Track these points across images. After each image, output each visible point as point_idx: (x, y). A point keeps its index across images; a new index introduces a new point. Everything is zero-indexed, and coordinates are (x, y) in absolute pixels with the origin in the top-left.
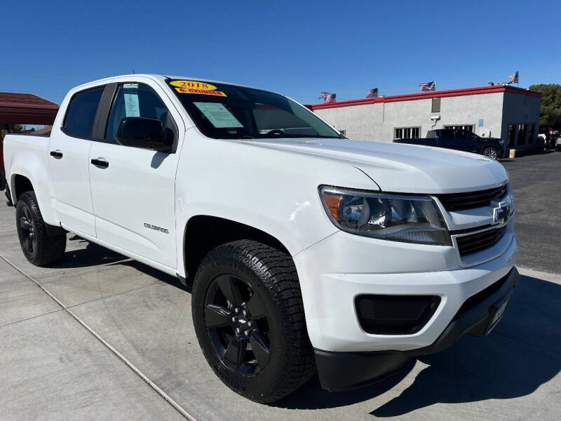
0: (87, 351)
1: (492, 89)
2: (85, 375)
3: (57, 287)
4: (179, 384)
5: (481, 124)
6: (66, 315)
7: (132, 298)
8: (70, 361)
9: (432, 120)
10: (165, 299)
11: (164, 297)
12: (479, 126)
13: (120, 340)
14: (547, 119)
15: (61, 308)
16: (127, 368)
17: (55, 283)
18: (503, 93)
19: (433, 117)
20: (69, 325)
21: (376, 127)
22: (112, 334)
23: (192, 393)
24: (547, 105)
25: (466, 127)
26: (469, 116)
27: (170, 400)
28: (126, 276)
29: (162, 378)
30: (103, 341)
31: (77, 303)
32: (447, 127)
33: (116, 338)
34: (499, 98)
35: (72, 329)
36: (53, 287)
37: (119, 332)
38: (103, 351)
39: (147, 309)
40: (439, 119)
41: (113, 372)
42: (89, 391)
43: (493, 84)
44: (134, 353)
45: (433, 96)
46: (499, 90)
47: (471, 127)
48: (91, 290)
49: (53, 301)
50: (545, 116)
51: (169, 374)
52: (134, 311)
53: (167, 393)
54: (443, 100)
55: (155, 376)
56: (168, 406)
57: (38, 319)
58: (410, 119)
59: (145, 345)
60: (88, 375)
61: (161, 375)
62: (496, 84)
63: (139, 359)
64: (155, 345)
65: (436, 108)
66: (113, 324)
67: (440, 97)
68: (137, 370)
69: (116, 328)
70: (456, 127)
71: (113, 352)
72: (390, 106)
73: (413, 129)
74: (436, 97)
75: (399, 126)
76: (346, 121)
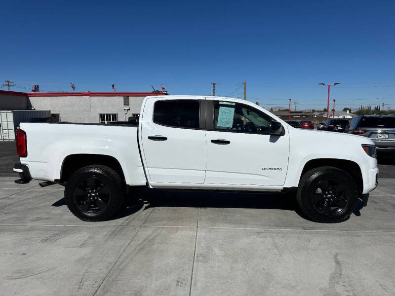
9: (125, 110)
19: (125, 108)
21: (85, 113)
32: (135, 115)
40: (129, 110)
45: (124, 95)
54: (130, 98)
58: (110, 108)
65: (126, 103)
67: (128, 96)
72: (95, 99)
73: (113, 115)
74: (126, 96)
75: (103, 112)
76: (60, 107)
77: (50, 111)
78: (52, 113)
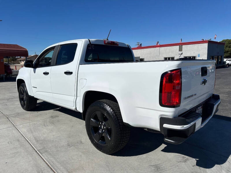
0: (18, 140)
1: (203, 42)
2: (15, 148)
3: (14, 118)
4: (46, 151)
5: (199, 56)
6: (15, 128)
7: (40, 122)
8: (11, 143)
9: (179, 54)
10: (52, 123)
11: (52, 122)
12: (198, 57)
13: (31, 137)
14: (230, 53)
15: (13, 126)
16: (30, 146)
17: (14, 117)
18: (207, 44)
19: (179, 53)
20: (15, 132)
21: (156, 57)
22: (29, 135)
23: (50, 154)
24: (230, 48)
25: (193, 57)
26: (194, 53)
27: (42, 156)
28: (41, 115)
29: (41, 149)
30: (25, 137)
31: (20, 124)
32: (185, 57)
33: (30, 136)
34: (206, 45)
35: (15, 133)
36: (13, 119)
37: (32, 134)
38: (24, 140)
39: (44, 126)
40: (182, 54)
41: (25, 147)
42: (15, 153)
43: (203, 40)
44: (34, 141)
45: (179, 44)
46: (206, 42)
47: (195, 57)
48: (26, 120)
49: (11, 124)
50: (229, 52)
51: (44, 148)
52: (39, 127)
53: (41, 154)
54: (183, 46)
55: (39, 148)
56: (40, 158)
57: (4, 130)
58: (170, 54)
59: (39, 138)
60: (16, 148)
61: (41, 148)
62: (204, 40)
63: (36, 143)
64: (42, 139)
65: (181, 50)
66: (30, 131)
67: (182, 45)
68: (33, 147)
69: (31, 133)
70: (189, 57)
71: (27, 141)
72: (162, 49)
73: (172, 58)
74: (181, 45)
75: (166, 57)
76: (145, 54)
77: (139, 57)
78: (141, 58)
